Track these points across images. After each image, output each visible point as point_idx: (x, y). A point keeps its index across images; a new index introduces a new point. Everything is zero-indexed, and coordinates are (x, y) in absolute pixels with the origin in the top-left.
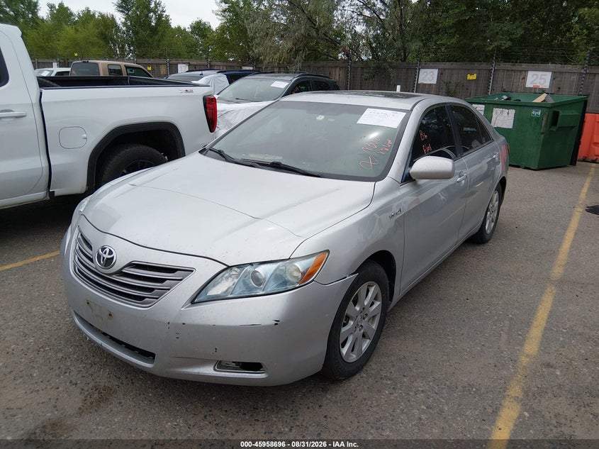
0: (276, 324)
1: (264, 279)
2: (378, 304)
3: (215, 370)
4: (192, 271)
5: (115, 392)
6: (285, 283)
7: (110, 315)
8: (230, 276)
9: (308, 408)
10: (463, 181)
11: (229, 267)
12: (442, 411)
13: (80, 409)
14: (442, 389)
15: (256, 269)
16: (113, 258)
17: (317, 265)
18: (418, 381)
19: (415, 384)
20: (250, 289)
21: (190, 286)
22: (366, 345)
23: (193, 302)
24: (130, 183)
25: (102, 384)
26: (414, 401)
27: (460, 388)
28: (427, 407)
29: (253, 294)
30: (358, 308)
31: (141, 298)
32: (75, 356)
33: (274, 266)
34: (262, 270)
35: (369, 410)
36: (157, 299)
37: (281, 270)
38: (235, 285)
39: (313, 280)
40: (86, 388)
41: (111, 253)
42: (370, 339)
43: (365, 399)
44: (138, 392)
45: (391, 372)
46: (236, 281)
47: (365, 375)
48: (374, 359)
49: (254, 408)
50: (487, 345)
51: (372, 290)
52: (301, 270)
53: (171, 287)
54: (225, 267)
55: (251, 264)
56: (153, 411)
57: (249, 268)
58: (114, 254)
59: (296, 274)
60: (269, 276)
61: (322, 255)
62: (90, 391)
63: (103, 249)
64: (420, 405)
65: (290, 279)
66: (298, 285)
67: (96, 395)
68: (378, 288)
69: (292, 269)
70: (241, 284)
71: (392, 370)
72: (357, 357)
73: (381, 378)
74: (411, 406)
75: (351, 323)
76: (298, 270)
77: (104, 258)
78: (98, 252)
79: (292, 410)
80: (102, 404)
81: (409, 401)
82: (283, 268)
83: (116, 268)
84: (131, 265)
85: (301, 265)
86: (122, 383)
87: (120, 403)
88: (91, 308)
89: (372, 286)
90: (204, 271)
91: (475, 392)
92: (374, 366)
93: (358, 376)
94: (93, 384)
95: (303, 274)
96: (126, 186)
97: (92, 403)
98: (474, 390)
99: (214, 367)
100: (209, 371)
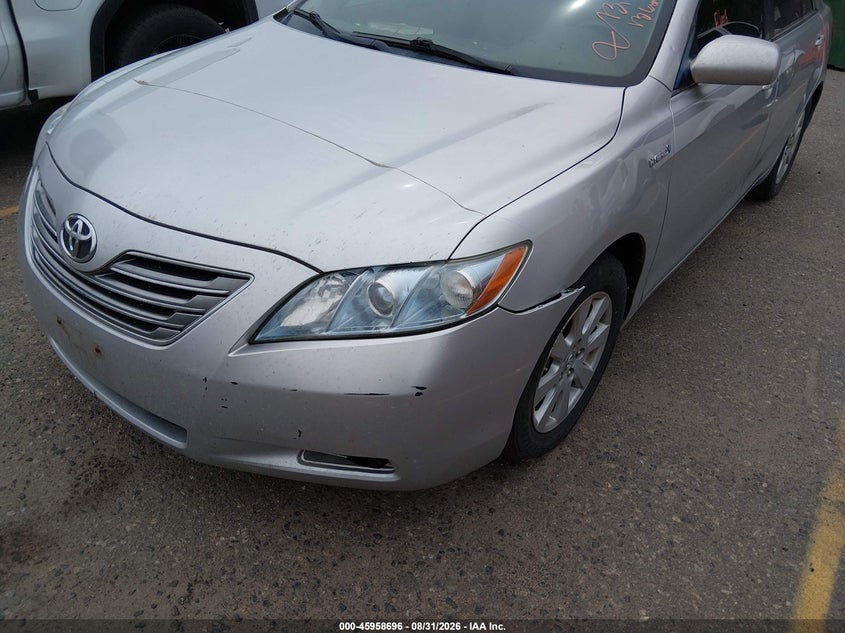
0: (418, 394)
1: (396, 301)
2: (603, 328)
3: (300, 462)
4: (248, 279)
5: (131, 471)
6: (439, 307)
7: (98, 351)
8: (328, 288)
9: (470, 513)
10: (770, 90)
11: (322, 275)
12: (709, 528)
13: (66, 503)
14: (708, 481)
15: (379, 281)
16: (90, 240)
17: (506, 271)
18: (664, 464)
19: (660, 471)
20: (367, 318)
21: (243, 309)
22: (574, 397)
23: (253, 340)
24: (138, 78)
25: (108, 454)
26: (658, 506)
27: (740, 482)
28: (683, 520)
29: (373, 331)
30: (569, 342)
31: (150, 326)
32: (65, 397)
33: (416, 275)
34: (391, 282)
35: (578, 522)
36: (181, 330)
37: (433, 280)
38: (337, 308)
39: (495, 305)
40: (79, 461)
41: (86, 230)
42: (582, 388)
43: (571, 499)
44: (170, 471)
45: (616, 446)
46: (338, 298)
47: (569, 451)
48: (585, 419)
49: (374, 510)
50: (783, 396)
51: (598, 305)
52: (473, 284)
53: (208, 309)
54: (314, 273)
55: (370, 269)
56: (195, 511)
57: (364, 277)
58: (92, 233)
59: (463, 291)
60: (405, 294)
61: (515, 252)
62: (87, 467)
63: (73, 221)
64: (671, 515)
65: (449, 300)
66: (463, 317)
67: (96, 476)
68: (609, 302)
69: (454, 280)
70: (348, 305)
71: (618, 440)
72: (558, 421)
73: (599, 457)
74: (653, 515)
75: (556, 368)
76: (465, 282)
77: (74, 240)
78: (64, 224)
79: (440, 517)
80: (105, 495)
81: (649, 505)
82: (437, 276)
83: (98, 262)
84: (126, 257)
85: (472, 274)
86: (143, 453)
87: (138, 493)
88: (67, 333)
89: (600, 299)
90: (271, 281)
91: (766, 490)
92: (585, 432)
93: (557, 452)
94: (92, 452)
95: (477, 291)
96: (130, 85)
97: (87, 493)
98: (765, 485)
99: (299, 456)
100: (289, 463)
